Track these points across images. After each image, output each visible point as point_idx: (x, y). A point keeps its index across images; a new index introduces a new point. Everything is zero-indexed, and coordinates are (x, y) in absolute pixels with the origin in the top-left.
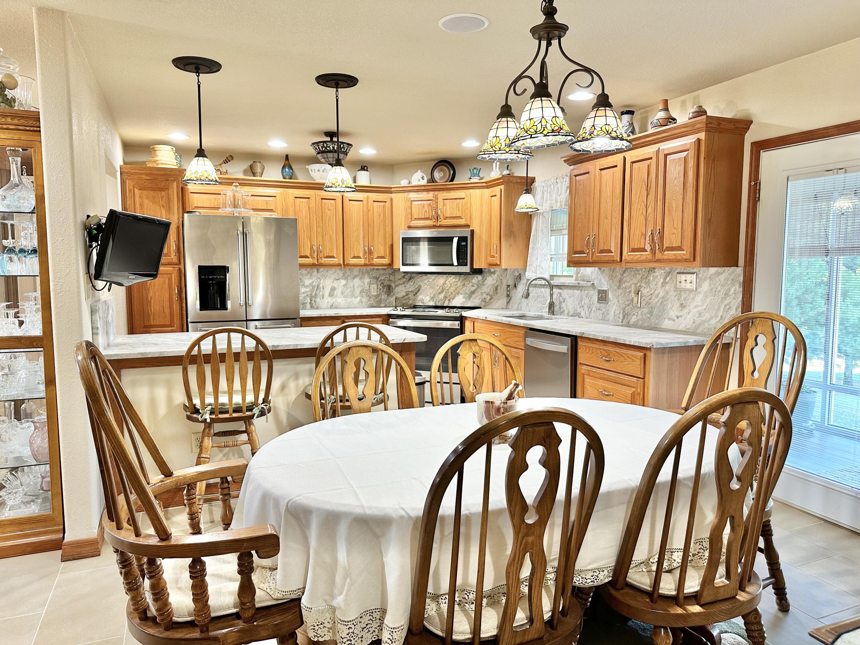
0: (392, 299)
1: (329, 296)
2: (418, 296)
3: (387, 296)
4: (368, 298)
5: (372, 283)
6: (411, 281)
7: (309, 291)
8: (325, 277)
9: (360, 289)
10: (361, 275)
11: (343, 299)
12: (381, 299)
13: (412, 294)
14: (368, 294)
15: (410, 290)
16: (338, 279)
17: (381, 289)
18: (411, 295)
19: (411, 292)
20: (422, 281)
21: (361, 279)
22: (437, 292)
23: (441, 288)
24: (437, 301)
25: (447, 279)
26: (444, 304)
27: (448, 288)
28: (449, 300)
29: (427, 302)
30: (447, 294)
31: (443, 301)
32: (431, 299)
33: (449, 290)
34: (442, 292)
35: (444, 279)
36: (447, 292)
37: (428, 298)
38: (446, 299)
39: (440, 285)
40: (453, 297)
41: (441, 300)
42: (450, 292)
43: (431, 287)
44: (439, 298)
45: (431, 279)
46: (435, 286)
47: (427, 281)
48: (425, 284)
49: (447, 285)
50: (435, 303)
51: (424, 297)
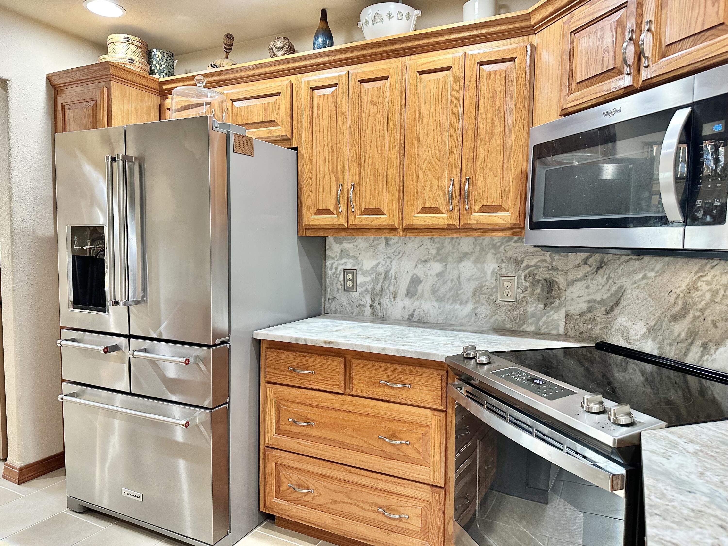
0: (556, 316)
1: (407, 295)
2: (615, 318)
3: (542, 306)
4: (492, 307)
5: (503, 272)
6: (600, 272)
7: (369, 282)
8: (400, 254)
9: (473, 285)
10: (477, 254)
11: (436, 304)
12: (526, 312)
13: (603, 309)
14: (493, 297)
15: (599, 299)
16: (426, 261)
17: (526, 289)
18: (599, 313)
19: (599, 302)
20: (629, 274)
21: (476, 261)
22: (669, 314)
23: (680, 302)
24: (665, 342)
25: (701, 274)
26: (685, 355)
27: (703, 303)
28: (705, 346)
29: (638, 341)
30: (697, 323)
31: (684, 345)
32: (649, 332)
33: (707, 312)
34: (684, 317)
35: (692, 274)
36: (699, 317)
37: (642, 328)
38: (694, 339)
39: (678, 291)
40: (718, 336)
41: (679, 340)
42: (709, 319)
43: (650, 295)
44: (672, 332)
45: (652, 270)
46: (662, 294)
47: (641, 276)
48: (635, 285)
49: (700, 293)
50: (658, 346)
51: (630, 323)
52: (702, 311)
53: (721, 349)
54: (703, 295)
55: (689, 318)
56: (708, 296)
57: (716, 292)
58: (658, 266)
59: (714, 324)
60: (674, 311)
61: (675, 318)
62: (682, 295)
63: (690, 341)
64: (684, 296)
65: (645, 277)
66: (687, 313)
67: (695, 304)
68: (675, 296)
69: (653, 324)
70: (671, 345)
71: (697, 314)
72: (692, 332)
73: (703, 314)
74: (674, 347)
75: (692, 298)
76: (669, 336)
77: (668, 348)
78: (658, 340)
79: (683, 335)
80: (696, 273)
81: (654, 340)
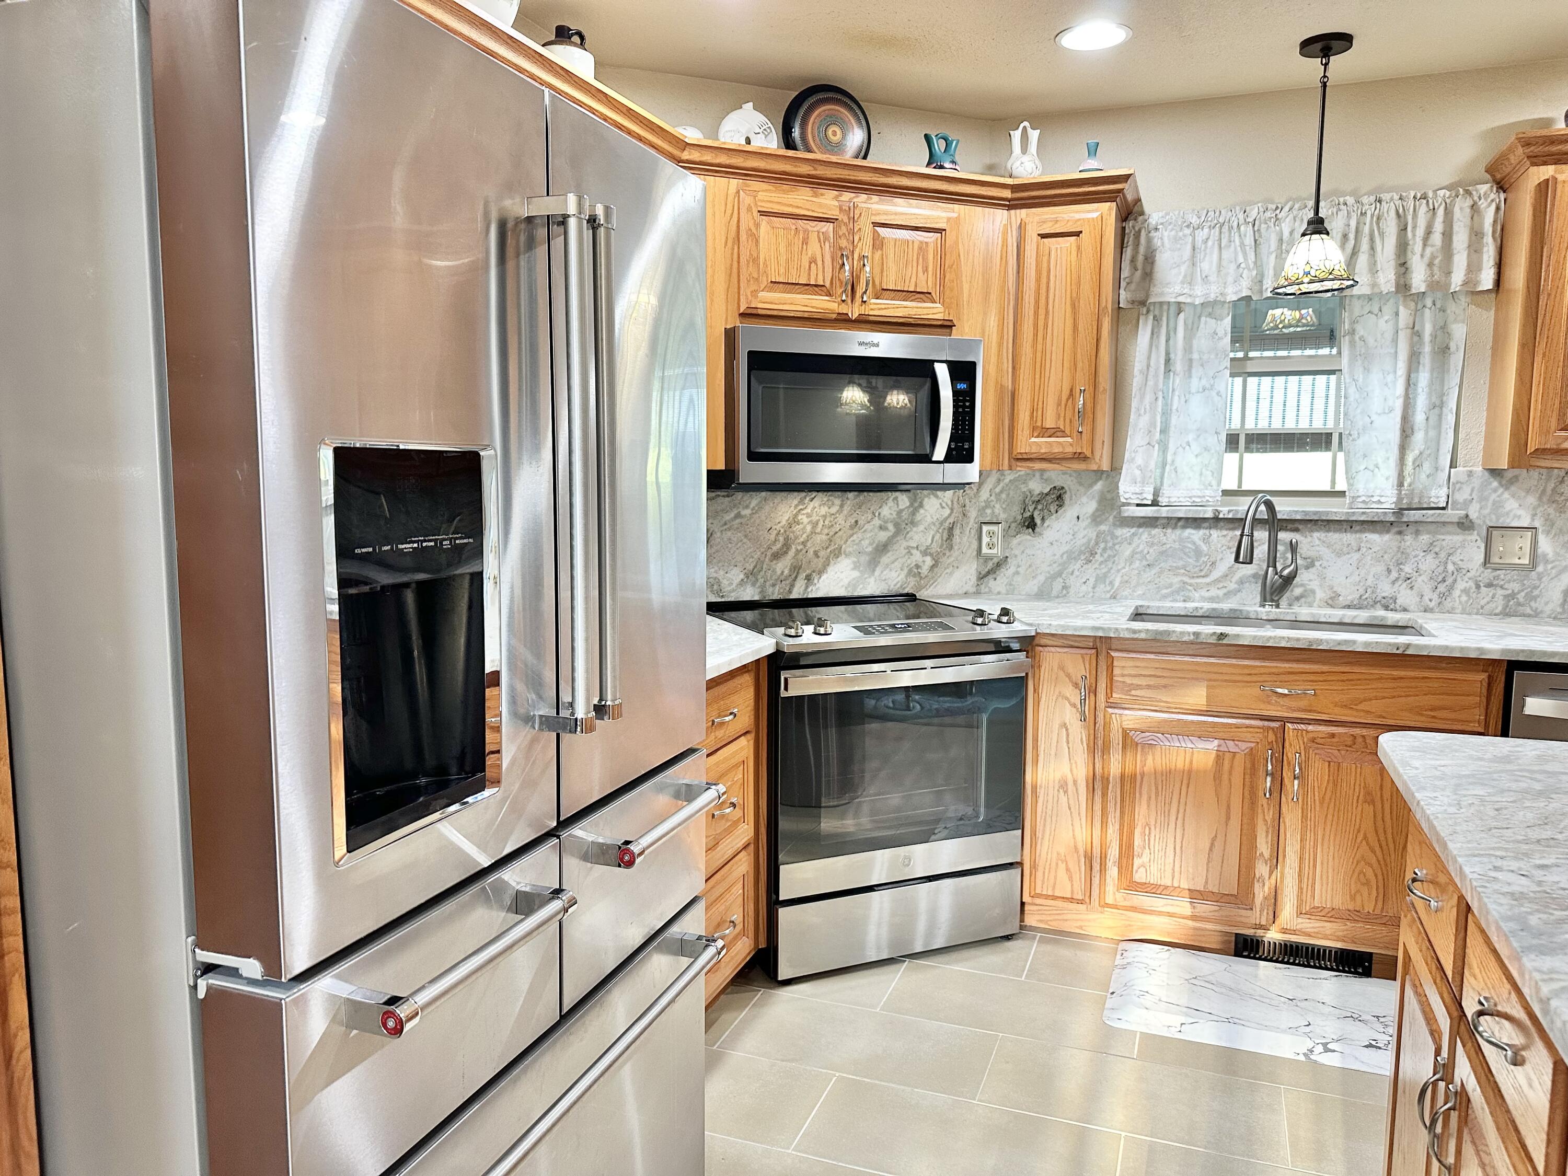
22: (769, 553)
23: (781, 539)
24: (768, 584)
25: (801, 507)
26: (790, 592)
27: (804, 536)
28: (808, 578)
29: (733, 591)
30: (800, 556)
31: (788, 582)
32: (748, 577)
33: (809, 544)
34: (786, 553)
35: (792, 508)
36: (801, 550)
37: (738, 575)
38: (798, 573)
39: (778, 527)
40: (820, 566)
41: (782, 578)
42: (811, 552)
43: (746, 536)
44: (774, 571)
45: (747, 507)
46: (761, 533)
47: (732, 515)
48: (726, 527)
49: (801, 526)
50: (759, 590)
51: (722, 573)
52: (804, 543)
53: (824, 577)
54: (804, 528)
55: (792, 553)
56: (809, 528)
57: (817, 523)
58: (754, 503)
59: (816, 554)
60: (775, 548)
61: (776, 556)
62: (782, 531)
63: (793, 576)
64: (785, 531)
65: (738, 516)
66: (789, 548)
67: (796, 538)
68: (775, 532)
69: (751, 568)
70: (774, 585)
71: (799, 548)
72: (795, 568)
73: (805, 546)
74: (777, 587)
75: (793, 532)
76: (771, 577)
77: (771, 589)
78: (758, 584)
79: (786, 572)
80: (796, 506)
81: (753, 585)
